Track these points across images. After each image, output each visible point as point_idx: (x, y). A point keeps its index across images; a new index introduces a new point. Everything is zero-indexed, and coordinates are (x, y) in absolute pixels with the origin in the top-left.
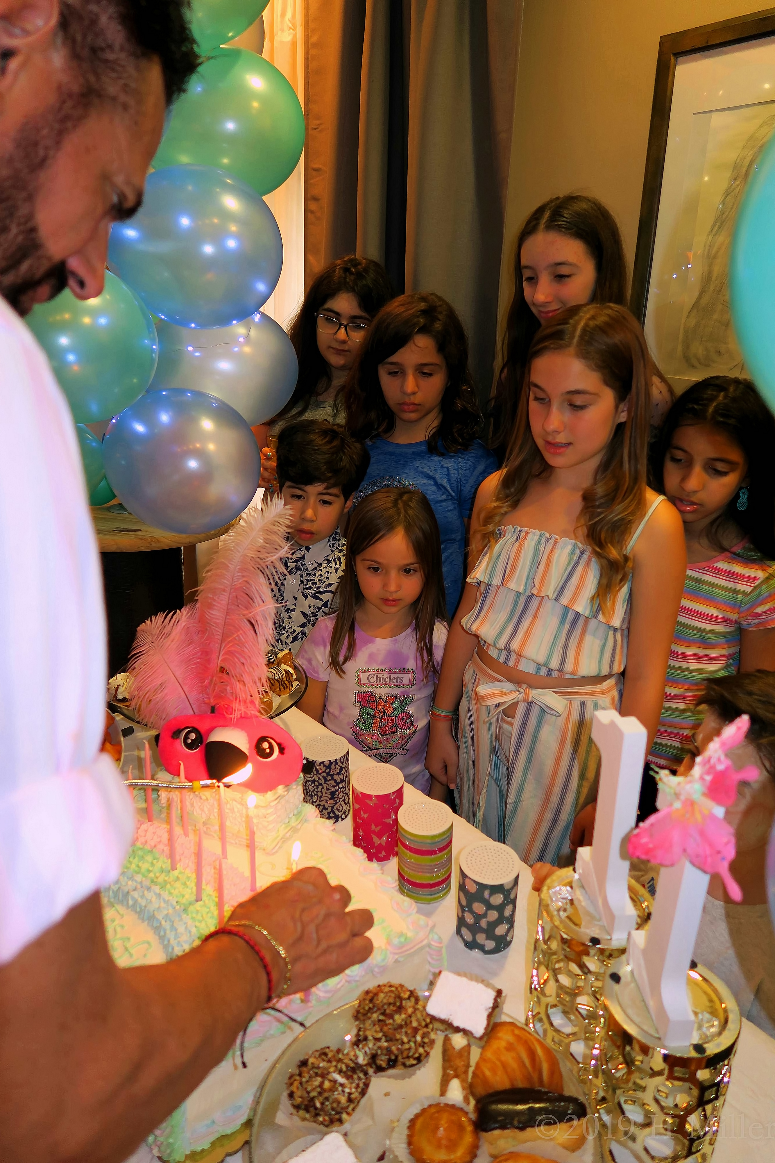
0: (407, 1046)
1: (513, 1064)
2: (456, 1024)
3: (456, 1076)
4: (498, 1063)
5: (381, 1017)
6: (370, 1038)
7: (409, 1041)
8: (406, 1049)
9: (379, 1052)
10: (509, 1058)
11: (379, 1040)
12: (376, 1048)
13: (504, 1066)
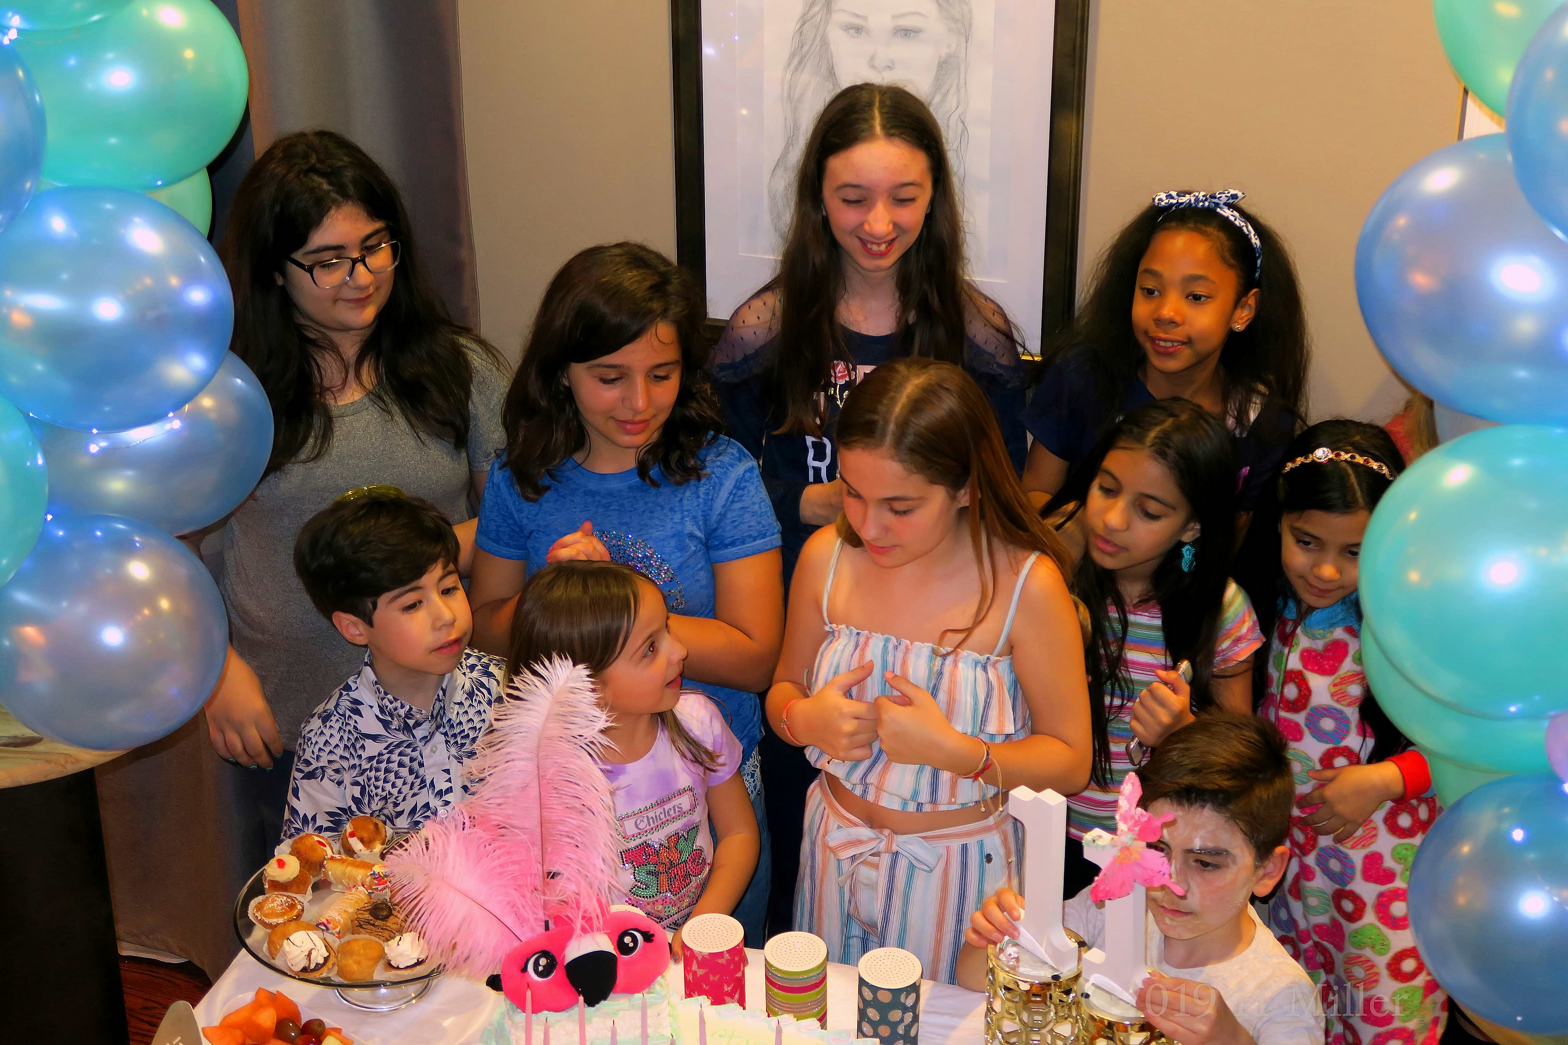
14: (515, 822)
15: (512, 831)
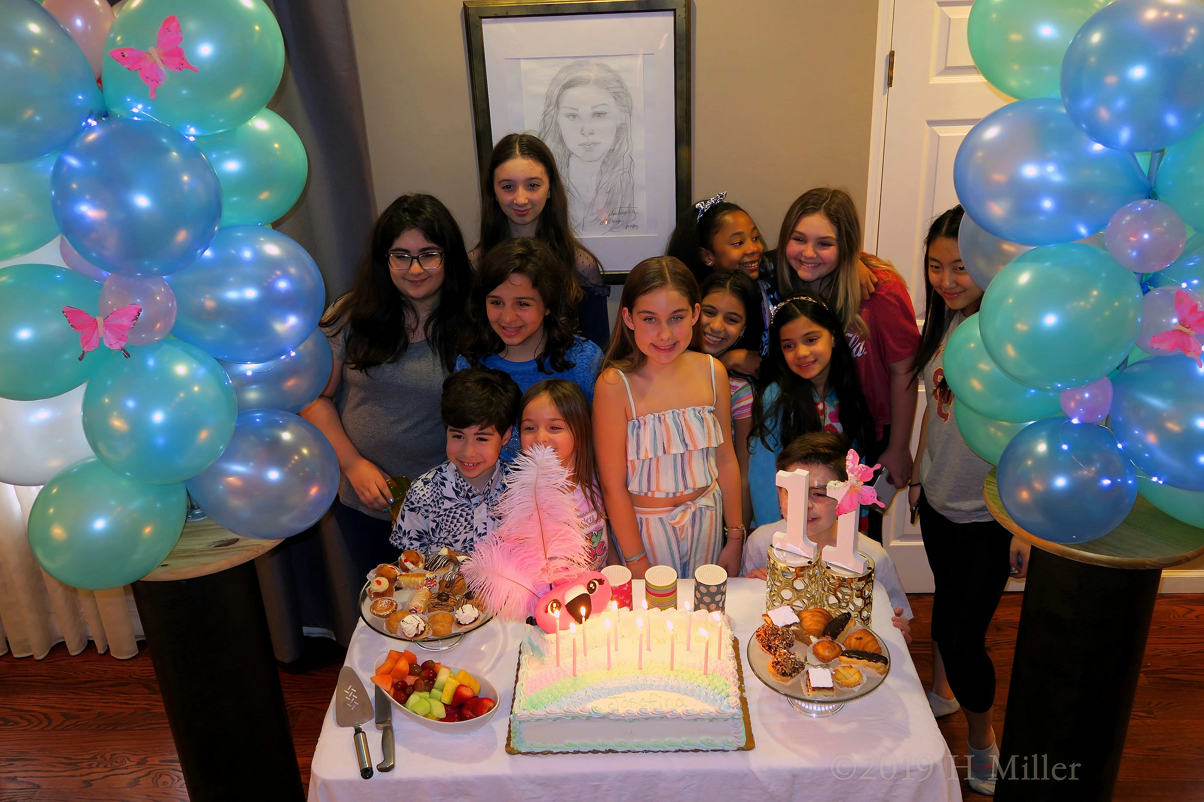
2: (788, 624)
3: (809, 636)
4: (814, 623)
5: (774, 637)
7: (788, 636)
8: (790, 639)
14: (526, 536)
15: (526, 541)
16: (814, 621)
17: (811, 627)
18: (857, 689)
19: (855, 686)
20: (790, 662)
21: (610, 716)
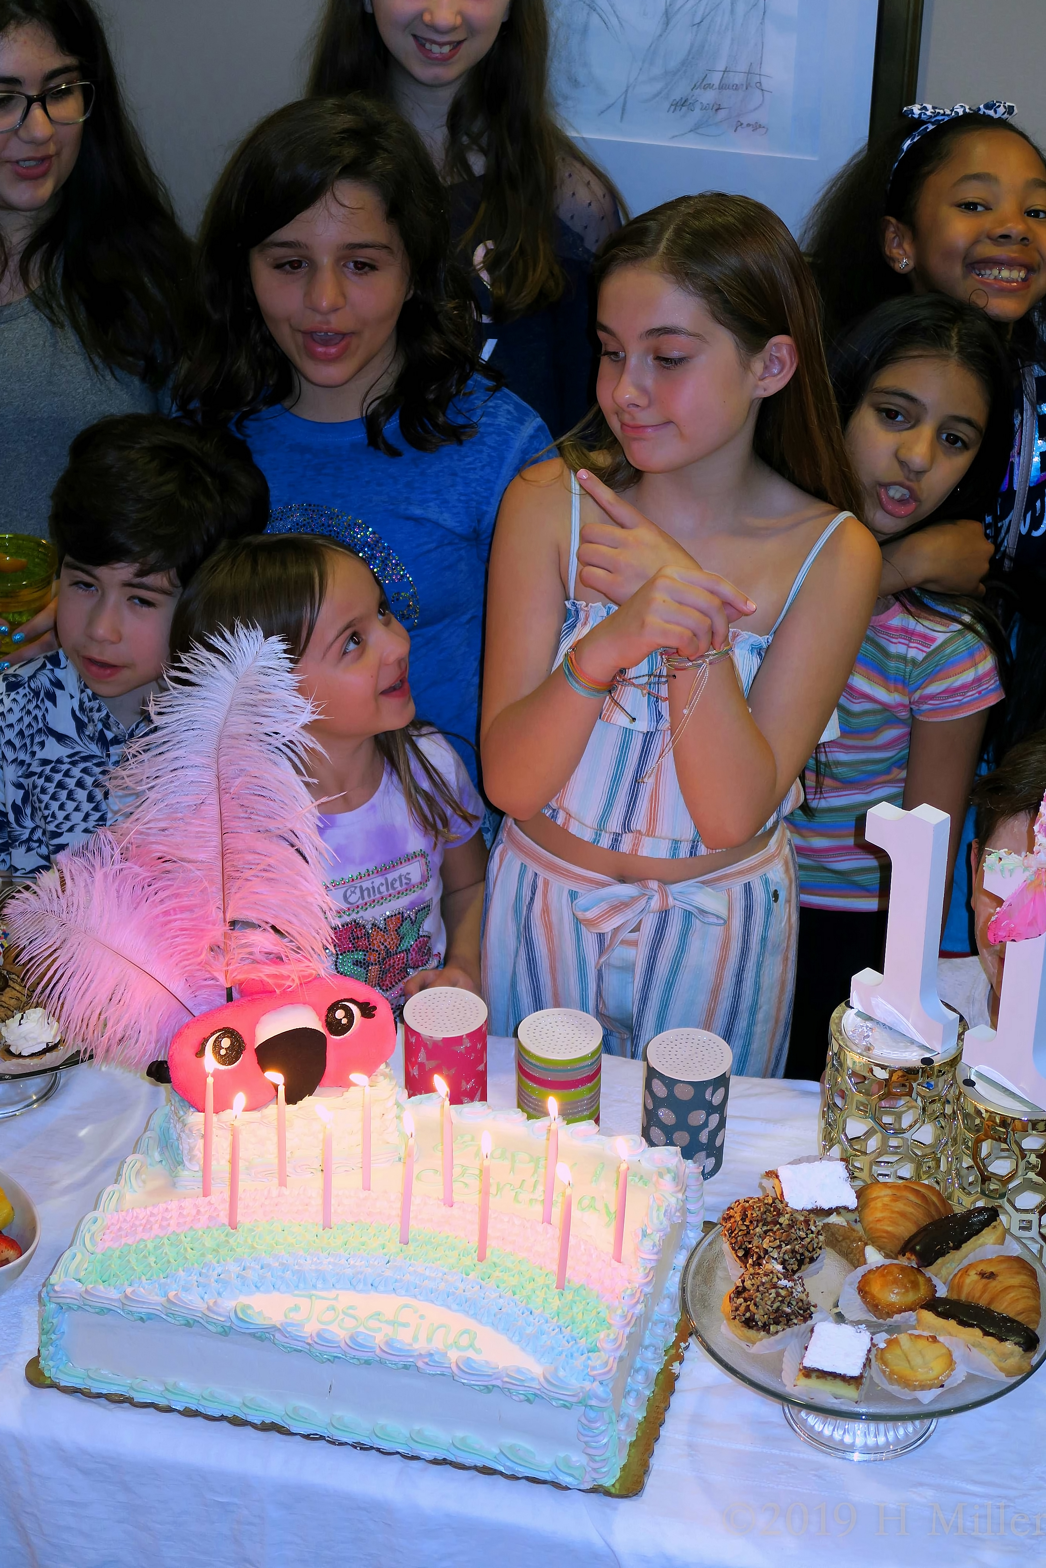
0: (808, 1240)
1: (910, 1210)
2: (826, 1207)
3: (866, 1244)
4: (893, 1215)
5: (765, 1228)
6: (770, 1249)
7: (807, 1234)
8: (809, 1243)
9: (786, 1257)
10: (900, 1206)
11: (780, 1247)
12: (781, 1255)
13: (903, 1214)
14: (185, 854)
15: (182, 866)
16: (893, 1212)
17: (879, 1226)
18: (927, 1397)
19: (923, 1387)
20: (773, 1295)
21: (278, 1335)
